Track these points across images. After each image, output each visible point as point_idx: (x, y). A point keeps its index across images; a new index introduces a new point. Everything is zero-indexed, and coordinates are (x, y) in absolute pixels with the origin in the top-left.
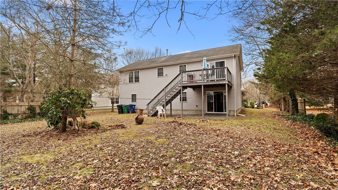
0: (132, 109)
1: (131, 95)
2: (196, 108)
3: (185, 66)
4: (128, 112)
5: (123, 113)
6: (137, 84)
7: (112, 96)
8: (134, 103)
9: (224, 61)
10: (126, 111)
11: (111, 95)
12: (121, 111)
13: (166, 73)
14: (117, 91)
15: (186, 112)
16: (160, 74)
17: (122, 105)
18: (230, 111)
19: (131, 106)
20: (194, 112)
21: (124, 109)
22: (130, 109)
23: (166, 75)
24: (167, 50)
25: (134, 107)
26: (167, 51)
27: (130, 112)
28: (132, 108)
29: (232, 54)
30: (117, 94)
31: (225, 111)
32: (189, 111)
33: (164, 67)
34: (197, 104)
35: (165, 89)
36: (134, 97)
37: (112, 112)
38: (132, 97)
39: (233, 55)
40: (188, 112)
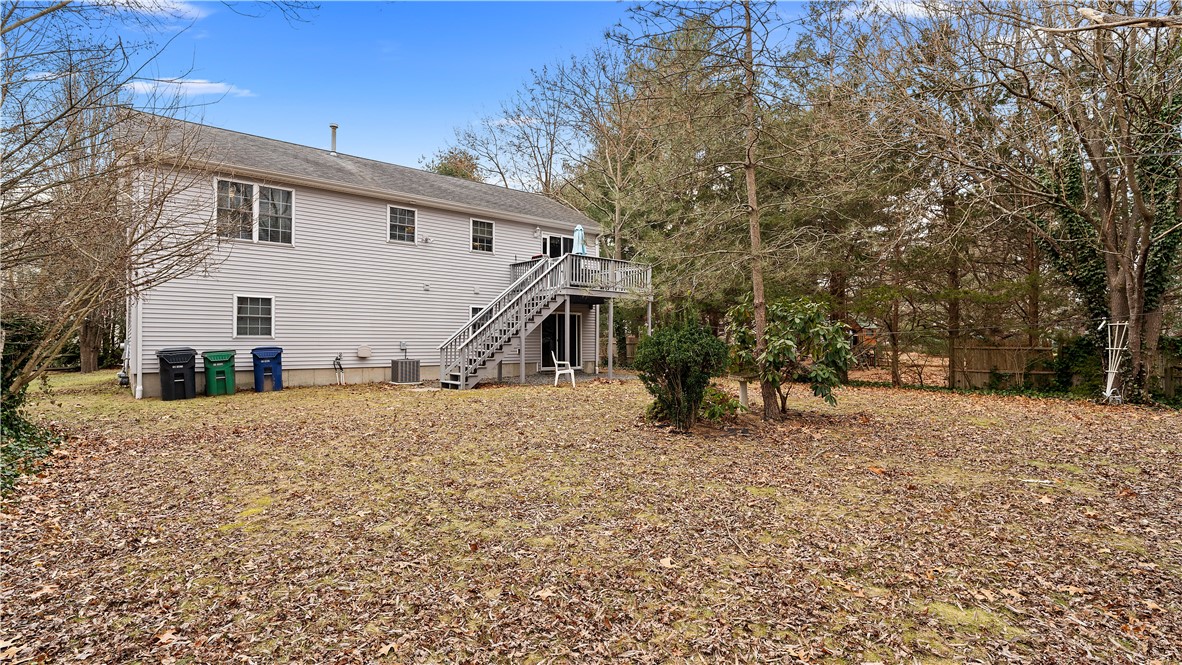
1: (235, 301)
3: (489, 225)
8: (251, 343)
12: (189, 384)
13: (426, 235)
16: (399, 231)
21: (220, 374)
22: (266, 370)
23: (426, 240)
27: (268, 384)
28: (278, 363)
33: (416, 210)
36: (253, 314)
38: (241, 311)
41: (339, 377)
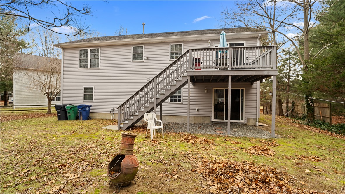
0: (84, 113)
1: (83, 89)
2: (197, 114)
3: (181, 45)
4: (77, 118)
5: (66, 118)
6: (94, 71)
7: (49, 89)
8: (87, 103)
9: (244, 43)
10: (72, 115)
11: (48, 87)
12: (63, 115)
13: (148, 56)
14: (58, 83)
15: (179, 119)
16: (137, 56)
17: (66, 105)
18: (249, 119)
19: (83, 108)
20: (193, 119)
21: (69, 113)
22: (81, 113)
23: (148, 58)
24: (144, 24)
25: (87, 109)
26: (144, 27)
27: (81, 118)
28: (84, 111)
29: (257, 32)
30: (58, 87)
31: (242, 119)
32: (184, 117)
33: (143, 46)
34: (198, 108)
35: (155, 79)
36: (88, 93)
37: (47, 114)
38: (85, 92)
39: (260, 35)
40: (183, 119)
41: (112, 116)
